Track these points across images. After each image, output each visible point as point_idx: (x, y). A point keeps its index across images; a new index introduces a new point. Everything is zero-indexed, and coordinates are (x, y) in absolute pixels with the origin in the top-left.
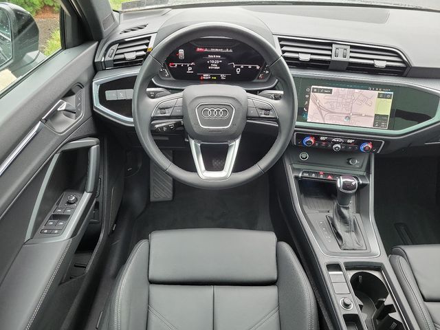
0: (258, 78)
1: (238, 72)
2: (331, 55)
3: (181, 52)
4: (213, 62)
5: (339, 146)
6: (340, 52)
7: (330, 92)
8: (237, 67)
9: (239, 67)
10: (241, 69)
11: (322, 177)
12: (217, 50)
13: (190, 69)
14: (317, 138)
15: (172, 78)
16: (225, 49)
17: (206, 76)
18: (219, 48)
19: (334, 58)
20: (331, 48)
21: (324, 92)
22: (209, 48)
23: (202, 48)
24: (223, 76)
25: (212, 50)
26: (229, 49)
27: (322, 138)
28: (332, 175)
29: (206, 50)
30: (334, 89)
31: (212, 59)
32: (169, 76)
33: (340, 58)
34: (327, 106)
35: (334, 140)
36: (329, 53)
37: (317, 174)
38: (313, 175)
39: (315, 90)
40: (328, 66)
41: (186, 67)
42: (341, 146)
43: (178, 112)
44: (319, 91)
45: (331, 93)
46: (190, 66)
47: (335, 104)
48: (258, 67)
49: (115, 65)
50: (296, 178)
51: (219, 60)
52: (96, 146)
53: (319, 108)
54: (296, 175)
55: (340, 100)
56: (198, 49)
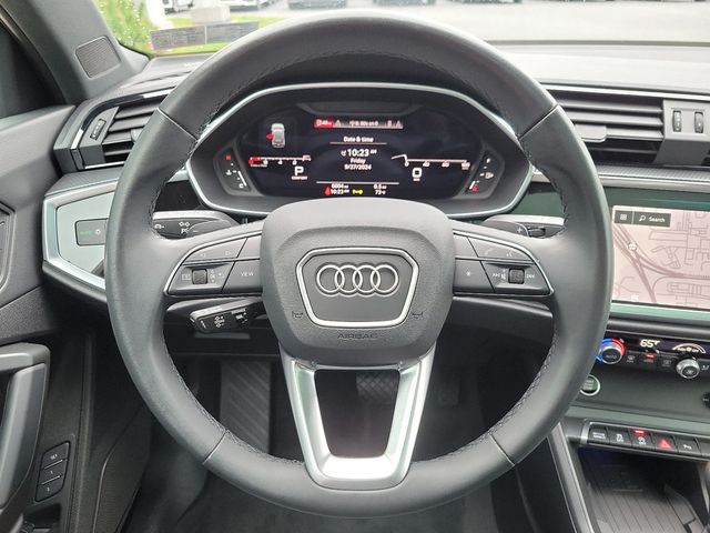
0: (467, 191)
1: (417, 178)
2: (660, 129)
3: (278, 130)
4: (354, 152)
5: (695, 365)
6: (687, 119)
7: (666, 220)
8: (413, 165)
9: (420, 165)
10: (424, 168)
11: (642, 442)
12: (364, 124)
13: (299, 169)
14: (631, 341)
15: (255, 193)
16: (383, 120)
17: (337, 187)
18: (368, 120)
19: (670, 134)
20: (657, 110)
21: (646, 223)
22: (346, 119)
23: (329, 119)
24: (379, 187)
25: (354, 124)
26: (394, 121)
27: (644, 343)
28: (669, 437)
29: (338, 124)
30: (676, 214)
31: (352, 146)
32: (248, 188)
33: (688, 134)
34: (661, 259)
35: (678, 347)
36: (655, 122)
37: (628, 433)
38: (620, 439)
39: (623, 217)
40: (654, 155)
41: (289, 167)
42: (700, 364)
43: (246, 276)
44: (634, 219)
45: (667, 224)
46: (300, 163)
47: (681, 254)
48: (465, 165)
49: (109, 159)
50: (573, 443)
51: (370, 147)
52: (30, 370)
53: (638, 262)
54: (574, 436)
55: (694, 241)
56: (319, 123)
